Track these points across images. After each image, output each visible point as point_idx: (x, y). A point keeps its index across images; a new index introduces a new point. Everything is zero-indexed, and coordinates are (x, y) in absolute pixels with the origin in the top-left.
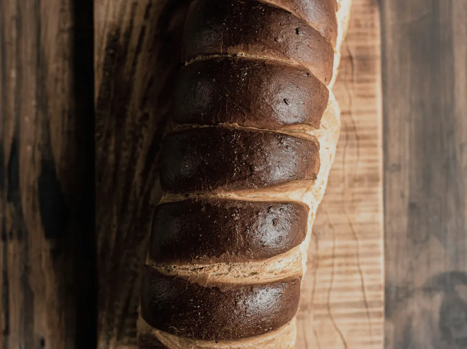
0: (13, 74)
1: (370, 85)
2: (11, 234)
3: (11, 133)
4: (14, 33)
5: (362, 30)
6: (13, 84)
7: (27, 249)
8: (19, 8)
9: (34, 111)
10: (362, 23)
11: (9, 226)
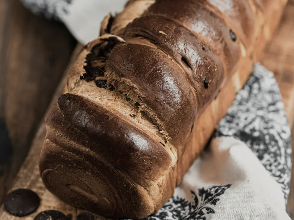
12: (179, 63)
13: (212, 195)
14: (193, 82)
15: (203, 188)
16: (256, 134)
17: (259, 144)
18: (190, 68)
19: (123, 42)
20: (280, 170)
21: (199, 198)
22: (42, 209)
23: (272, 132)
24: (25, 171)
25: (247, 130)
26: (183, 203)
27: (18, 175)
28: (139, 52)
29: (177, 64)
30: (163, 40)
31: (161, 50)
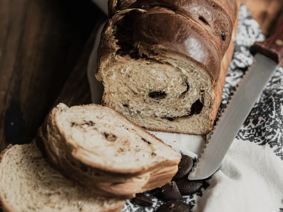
14: (213, 37)
18: (208, 25)
19: (145, 12)
28: (162, 19)
29: (196, 23)
30: (180, 5)
31: (179, 14)
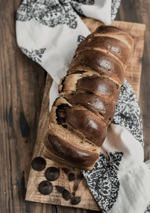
0: (9, 86)
1: (136, 86)
2: (11, 137)
3: (9, 104)
4: (9, 74)
5: (135, 69)
6: (9, 90)
7: (17, 141)
8: (10, 67)
9: (16, 97)
10: (136, 67)
11: (10, 134)
12: (98, 116)
13: (116, 158)
15: (111, 152)
16: (128, 115)
17: (129, 121)
20: (139, 133)
21: (110, 157)
22: (47, 166)
23: (134, 112)
24: (37, 146)
25: (123, 113)
26: (103, 156)
27: (35, 149)
30: (90, 107)
31: (89, 111)
